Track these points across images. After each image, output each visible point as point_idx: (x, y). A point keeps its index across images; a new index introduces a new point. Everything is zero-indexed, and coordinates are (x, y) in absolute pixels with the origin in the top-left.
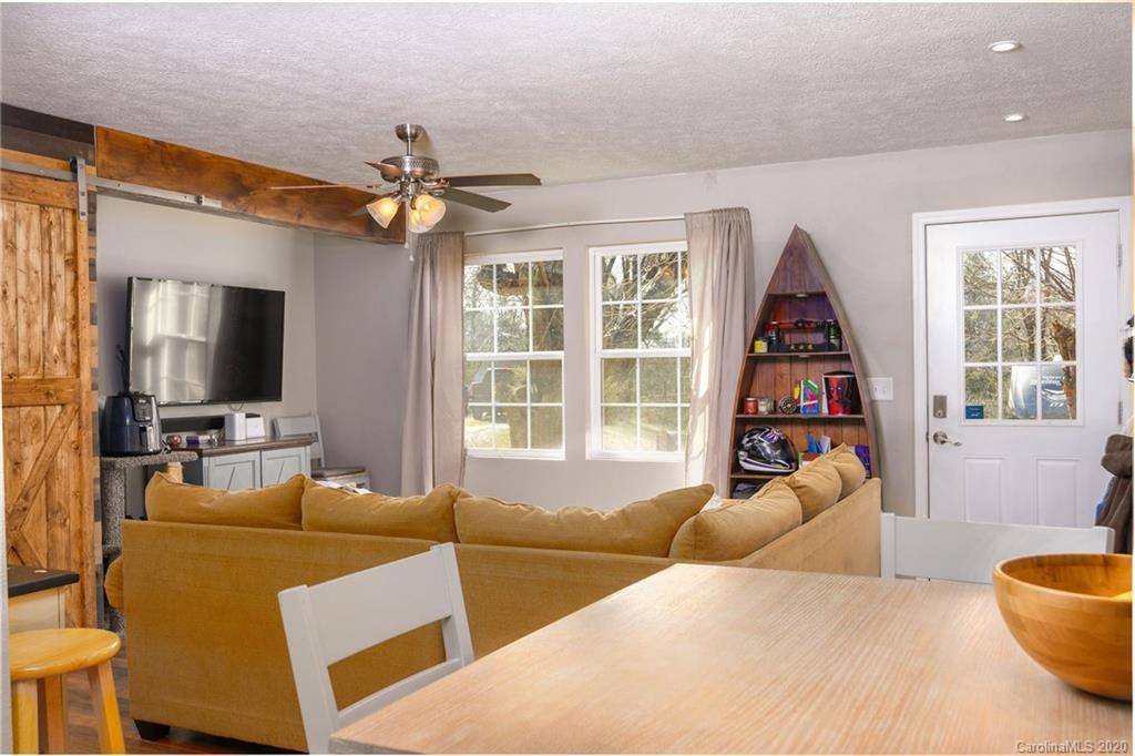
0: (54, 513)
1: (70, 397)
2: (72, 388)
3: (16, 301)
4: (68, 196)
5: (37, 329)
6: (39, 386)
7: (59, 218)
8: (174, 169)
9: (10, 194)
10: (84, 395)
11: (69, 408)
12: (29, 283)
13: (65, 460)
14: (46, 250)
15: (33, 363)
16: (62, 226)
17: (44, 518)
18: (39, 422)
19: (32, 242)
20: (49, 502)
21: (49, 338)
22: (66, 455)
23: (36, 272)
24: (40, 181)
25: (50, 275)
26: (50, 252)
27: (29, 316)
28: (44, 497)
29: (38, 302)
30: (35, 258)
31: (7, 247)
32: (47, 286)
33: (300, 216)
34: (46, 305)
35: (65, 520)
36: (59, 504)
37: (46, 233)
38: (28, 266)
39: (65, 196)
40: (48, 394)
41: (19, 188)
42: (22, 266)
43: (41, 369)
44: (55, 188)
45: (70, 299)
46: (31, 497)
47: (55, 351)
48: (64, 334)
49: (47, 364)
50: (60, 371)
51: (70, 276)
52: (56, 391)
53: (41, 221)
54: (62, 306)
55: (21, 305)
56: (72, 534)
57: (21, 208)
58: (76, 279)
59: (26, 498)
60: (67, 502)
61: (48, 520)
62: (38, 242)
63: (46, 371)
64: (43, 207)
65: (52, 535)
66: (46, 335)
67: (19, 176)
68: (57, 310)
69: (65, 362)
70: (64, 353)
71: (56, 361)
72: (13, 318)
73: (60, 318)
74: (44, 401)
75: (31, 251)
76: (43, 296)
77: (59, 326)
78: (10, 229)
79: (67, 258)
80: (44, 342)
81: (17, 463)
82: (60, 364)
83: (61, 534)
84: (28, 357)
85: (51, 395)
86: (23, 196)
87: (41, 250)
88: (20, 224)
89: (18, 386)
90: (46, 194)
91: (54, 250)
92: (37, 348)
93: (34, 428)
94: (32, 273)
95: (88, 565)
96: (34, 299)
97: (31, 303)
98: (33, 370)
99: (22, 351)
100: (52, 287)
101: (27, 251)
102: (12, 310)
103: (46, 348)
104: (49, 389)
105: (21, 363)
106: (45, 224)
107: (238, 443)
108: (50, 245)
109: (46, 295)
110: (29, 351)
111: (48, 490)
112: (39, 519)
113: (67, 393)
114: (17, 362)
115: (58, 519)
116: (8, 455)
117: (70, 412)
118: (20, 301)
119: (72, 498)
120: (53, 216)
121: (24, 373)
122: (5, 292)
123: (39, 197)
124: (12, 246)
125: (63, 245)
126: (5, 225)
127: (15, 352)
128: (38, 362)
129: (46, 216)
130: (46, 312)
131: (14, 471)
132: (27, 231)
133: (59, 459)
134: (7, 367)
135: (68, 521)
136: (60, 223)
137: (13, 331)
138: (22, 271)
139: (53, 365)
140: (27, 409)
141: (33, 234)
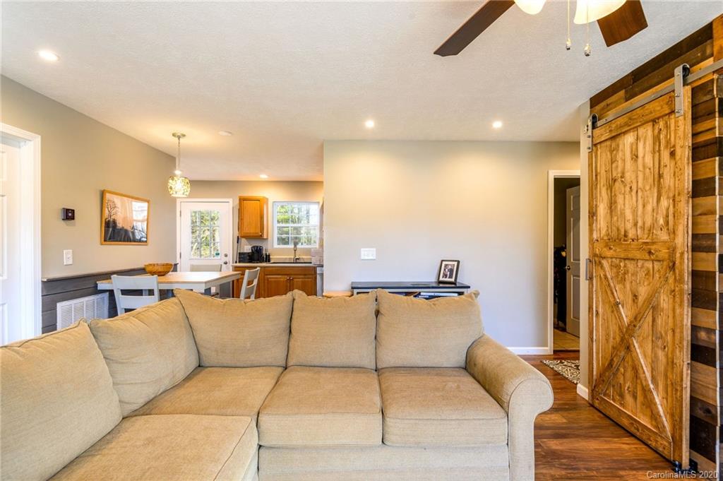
0: (657, 338)
1: (667, 256)
2: (669, 249)
3: (637, 192)
4: (668, 103)
5: (649, 208)
6: (645, 247)
7: (666, 123)
9: (630, 125)
10: (678, 255)
11: (665, 263)
12: (645, 178)
13: (665, 301)
14: (656, 151)
15: (646, 231)
17: (650, 338)
18: (649, 271)
19: (647, 148)
20: (655, 329)
21: (657, 213)
22: (666, 299)
23: (650, 169)
24: (647, 106)
25: (659, 167)
26: (659, 151)
27: (644, 200)
28: (651, 324)
29: (650, 189)
30: (649, 160)
31: (632, 159)
32: (656, 176)
34: (656, 190)
35: (665, 348)
36: (661, 333)
37: (656, 139)
38: (644, 167)
39: (665, 106)
40: (650, 253)
41: (635, 119)
42: (641, 168)
43: (651, 235)
44: (657, 104)
45: (672, 181)
46: (638, 319)
47: (661, 221)
48: (668, 209)
49: (655, 231)
50: (664, 236)
51: (672, 163)
52: (656, 251)
53: (653, 131)
54: (667, 188)
55: (640, 194)
57: (641, 131)
58: (676, 163)
59: (636, 319)
60: (666, 334)
61: (652, 340)
63: (654, 236)
64: (654, 122)
65: (656, 354)
66: (655, 211)
67: (633, 112)
68: (663, 191)
69: (668, 229)
70: (667, 223)
71: (661, 229)
72: (635, 203)
73: (665, 197)
74: (647, 257)
75: (646, 155)
76: (654, 184)
77: (664, 203)
78: (634, 147)
79: (672, 150)
80: (653, 216)
81: (635, 296)
82: (665, 230)
83: (661, 354)
84: (643, 228)
85: (653, 254)
86: (637, 122)
87: (654, 152)
88: (640, 141)
89: (632, 247)
90: (651, 112)
91: (662, 148)
92: (649, 222)
93: (646, 275)
94: (647, 170)
96: (648, 188)
97: (646, 191)
98: (646, 236)
99: (640, 224)
100: (660, 176)
101: (644, 157)
102: (634, 198)
103: (655, 220)
104: (650, 249)
105: (639, 231)
106: (656, 131)
108: (660, 145)
109: (656, 183)
110: (644, 224)
111: (654, 320)
112: (648, 336)
113: (664, 253)
114: (637, 231)
115: (660, 343)
116: (631, 289)
117: (665, 267)
118: (639, 191)
119: (670, 333)
120: (661, 124)
121: (641, 238)
122: (631, 188)
123: (648, 117)
124: (635, 157)
125: (668, 142)
126: (632, 144)
127: (636, 224)
128: (650, 230)
129: (657, 127)
130: (656, 195)
131: (634, 301)
132: (645, 143)
133: (662, 301)
134: (631, 234)
135: (666, 349)
136: (667, 127)
137: (634, 212)
138: (640, 171)
139: (659, 232)
140: (642, 262)
141: (647, 143)
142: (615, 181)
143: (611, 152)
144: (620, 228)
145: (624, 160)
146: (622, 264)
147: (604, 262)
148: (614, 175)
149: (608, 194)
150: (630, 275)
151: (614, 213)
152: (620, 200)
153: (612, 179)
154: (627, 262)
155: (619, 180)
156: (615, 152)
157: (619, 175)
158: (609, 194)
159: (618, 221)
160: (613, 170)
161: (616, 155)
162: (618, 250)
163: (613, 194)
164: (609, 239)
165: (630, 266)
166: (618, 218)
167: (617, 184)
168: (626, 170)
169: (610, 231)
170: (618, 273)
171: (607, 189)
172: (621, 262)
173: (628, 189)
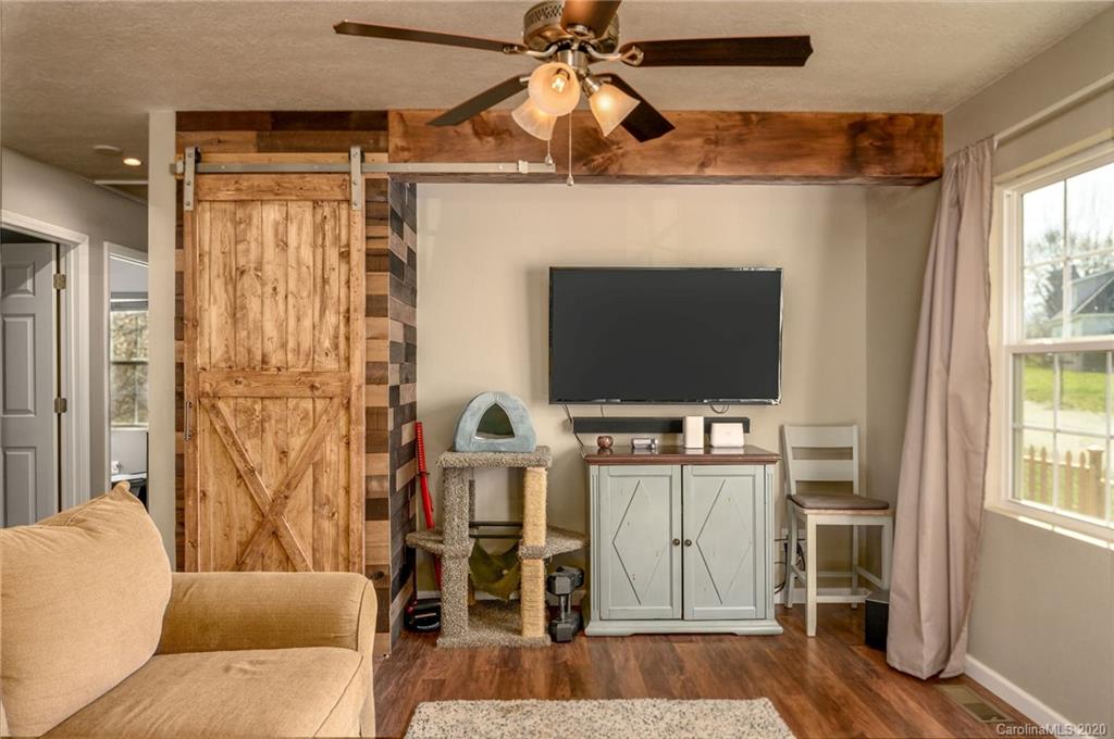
0: (322, 506)
1: (338, 391)
2: (341, 381)
3: (286, 297)
4: (340, 187)
5: (307, 323)
6: (303, 378)
7: (335, 212)
8: (490, 139)
9: (277, 194)
10: (354, 389)
11: (336, 401)
12: (299, 279)
13: (332, 451)
14: (318, 243)
15: (302, 356)
16: (337, 218)
17: (310, 508)
18: (307, 414)
19: (304, 237)
20: (317, 493)
21: (320, 332)
22: (335, 449)
23: (308, 267)
24: (309, 178)
25: (323, 269)
26: (323, 246)
27: (299, 311)
28: (311, 487)
29: (309, 296)
30: (306, 254)
31: (278, 246)
32: (319, 280)
33: (703, 165)
34: (318, 299)
35: (333, 515)
36: (327, 496)
37: (319, 229)
38: (299, 262)
39: (336, 189)
40: (313, 387)
41: (287, 188)
42: (292, 261)
43: (311, 362)
44: (325, 181)
45: (343, 291)
46: (293, 487)
47: (327, 344)
48: (338, 327)
49: (316, 357)
50: (330, 364)
51: (344, 268)
52: (323, 384)
53: (314, 215)
54: (336, 299)
55: (291, 300)
56: (341, 529)
57: (293, 208)
58: (350, 270)
59: (288, 486)
60: (335, 496)
61: (314, 511)
62: (310, 239)
63: (316, 364)
64: (316, 203)
65: (319, 528)
66: (317, 328)
67: (285, 176)
68: (330, 303)
69: (337, 355)
70: (336, 347)
71: (327, 354)
72: (282, 313)
73: (333, 311)
74: (308, 392)
75: (303, 247)
76: (315, 291)
77: (331, 319)
78: (281, 229)
79: (343, 250)
80: (314, 335)
81: (284, 452)
82: (332, 355)
83: (327, 526)
84: (297, 351)
85: (317, 389)
86: (291, 194)
87: (314, 245)
88: (291, 223)
89: (282, 379)
90: (315, 189)
91: (327, 243)
92: (306, 344)
93: (302, 419)
94: (304, 269)
95: (354, 563)
96: (305, 294)
97: (302, 298)
98: (302, 363)
99: (291, 344)
100: (325, 281)
101: (298, 248)
102: (281, 306)
103: (316, 342)
104: (315, 381)
105: (290, 356)
106: (319, 218)
107: (689, 452)
108: (324, 239)
109: (318, 289)
110: (299, 344)
111: (316, 482)
112: (305, 508)
113: (334, 387)
114: (286, 355)
115: (325, 511)
116: (275, 443)
117: (336, 405)
118: (290, 296)
119: (342, 493)
120: (327, 210)
121: (293, 366)
122: (275, 289)
123: (308, 193)
124: (282, 244)
125: (337, 238)
126: (277, 224)
127: (284, 345)
128: (308, 355)
129: (319, 211)
130: (317, 306)
131: (281, 460)
132: (300, 229)
133: (328, 452)
134: (275, 359)
135: (336, 515)
136: (335, 216)
137: (282, 326)
138: (292, 267)
139: (323, 358)
140: (295, 401)
141: (305, 230)
142: (242, 273)
143: (236, 223)
144: (254, 349)
145: (262, 243)
146: (258, 407)
147: (221, 405)
148: (242, 262)
149: (226, 291)
150: (273, 422)
151: (240, 325)
152: (253, 305)
153: (237, 269)
154: (266, 402)
155: (252, 272)
156: (242, 226)
157: (252, 266)
158: (231, 293)
159: (249, 338)
160: (239, 255)
161: (245, 231)
162: (254, 384)
163: (238, 294)
164: (230, 367)
165: (274, 408)
166: (249, 334)
167: (247, 280)
168: (265, 260)
169: (232, 353)
170: (249, 422)
171: (226, 284)
172: (255, 402)
173: (268, 289)
